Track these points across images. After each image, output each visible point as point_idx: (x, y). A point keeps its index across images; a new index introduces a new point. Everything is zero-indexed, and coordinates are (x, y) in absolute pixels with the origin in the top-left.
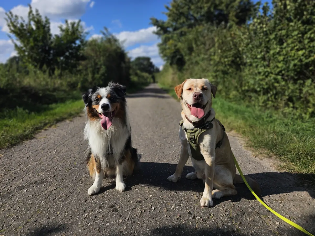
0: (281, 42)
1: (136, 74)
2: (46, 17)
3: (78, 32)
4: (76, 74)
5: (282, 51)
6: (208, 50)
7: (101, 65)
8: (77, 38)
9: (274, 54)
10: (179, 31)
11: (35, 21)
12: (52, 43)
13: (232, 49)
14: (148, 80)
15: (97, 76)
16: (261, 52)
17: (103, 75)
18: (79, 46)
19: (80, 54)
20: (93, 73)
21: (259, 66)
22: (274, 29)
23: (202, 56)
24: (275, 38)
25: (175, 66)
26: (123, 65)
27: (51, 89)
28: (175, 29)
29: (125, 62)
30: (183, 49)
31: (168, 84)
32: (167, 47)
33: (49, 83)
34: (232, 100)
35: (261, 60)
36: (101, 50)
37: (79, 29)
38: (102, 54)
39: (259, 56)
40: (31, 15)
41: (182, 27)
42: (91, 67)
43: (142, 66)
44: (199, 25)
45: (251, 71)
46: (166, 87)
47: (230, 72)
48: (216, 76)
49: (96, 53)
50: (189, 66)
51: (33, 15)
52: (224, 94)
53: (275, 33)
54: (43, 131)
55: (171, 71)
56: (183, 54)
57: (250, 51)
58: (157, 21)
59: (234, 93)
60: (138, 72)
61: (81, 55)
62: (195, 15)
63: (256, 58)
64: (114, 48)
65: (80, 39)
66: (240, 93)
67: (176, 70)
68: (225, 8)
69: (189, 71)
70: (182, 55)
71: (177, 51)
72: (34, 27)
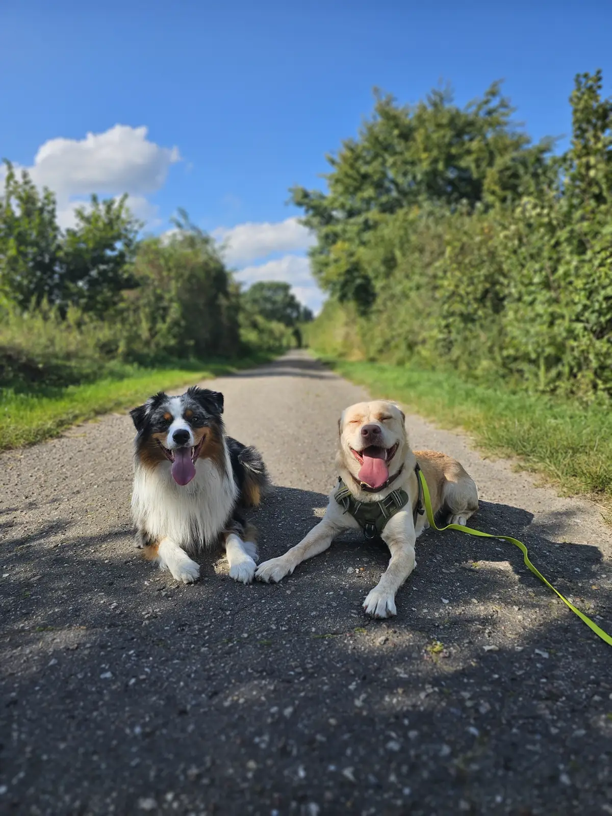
0: (581, 248)
1: (255, 326)
2: (46, 189)
3: (119, 222)
4: (112, 322)
5: (583, 267)
6: (429, 265)
7: (171, 300)
8: (118, 237)
9: (566, 274)
10: (360, 219)
11: (20, 198)
12: (59, 247)
13: (483, 262)
14: (284, 342)
15: (162, 326)
16: (541, 269)
17: (176, 323)
18: (122, 255)
19: (122, 275)
20: (153, 320)
21: (537, 302)
22: (567, 218)
23: (416, 278)
24: (569, 240)
25: (352, 305)
26: (223, 301)
27: (61, 355)
28: (351, 213)
29: (227, 295)
30: (370, 263)
31: (335, 350)
32: (332, 256)
33: (57, 340)
34: (481, 380)
35: (541, 286)
36: (171, 264)
37: (124, 215)
38: (173, 274)
39: (536, 280)
40: (12, 183)
41: (368, 210)
42: (148, 304)
43: (269, 306)
44: (411, 203)
45: (521, 312)
46: (330, 356)
47: (480, 318)
48: (447, 326)
49: (160, 273)
50: (384, 304)
51: (16, 182)
52: (463, 367)
53: (568, 228)
54: (74, 427)
55: (341, 316)
56: (371, 274)
57: (519, 268)
58: (306, 195)
59: (485, 363)
60: (260, 319)
61: (126, 276)
62: (400, 180)
63: (531, 284)
64: (202, 258)
65: (126, 237)
66: (497, 365)
67: (354, 314)
68: (473, 166)
69: (385, 316)
70: (366, 278)
71: (355, 268)
72: (18, 212)
